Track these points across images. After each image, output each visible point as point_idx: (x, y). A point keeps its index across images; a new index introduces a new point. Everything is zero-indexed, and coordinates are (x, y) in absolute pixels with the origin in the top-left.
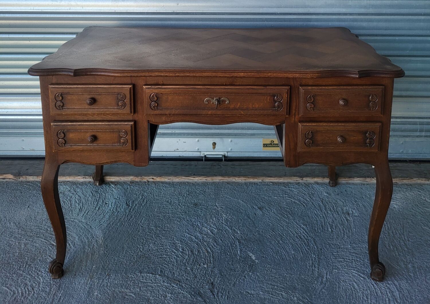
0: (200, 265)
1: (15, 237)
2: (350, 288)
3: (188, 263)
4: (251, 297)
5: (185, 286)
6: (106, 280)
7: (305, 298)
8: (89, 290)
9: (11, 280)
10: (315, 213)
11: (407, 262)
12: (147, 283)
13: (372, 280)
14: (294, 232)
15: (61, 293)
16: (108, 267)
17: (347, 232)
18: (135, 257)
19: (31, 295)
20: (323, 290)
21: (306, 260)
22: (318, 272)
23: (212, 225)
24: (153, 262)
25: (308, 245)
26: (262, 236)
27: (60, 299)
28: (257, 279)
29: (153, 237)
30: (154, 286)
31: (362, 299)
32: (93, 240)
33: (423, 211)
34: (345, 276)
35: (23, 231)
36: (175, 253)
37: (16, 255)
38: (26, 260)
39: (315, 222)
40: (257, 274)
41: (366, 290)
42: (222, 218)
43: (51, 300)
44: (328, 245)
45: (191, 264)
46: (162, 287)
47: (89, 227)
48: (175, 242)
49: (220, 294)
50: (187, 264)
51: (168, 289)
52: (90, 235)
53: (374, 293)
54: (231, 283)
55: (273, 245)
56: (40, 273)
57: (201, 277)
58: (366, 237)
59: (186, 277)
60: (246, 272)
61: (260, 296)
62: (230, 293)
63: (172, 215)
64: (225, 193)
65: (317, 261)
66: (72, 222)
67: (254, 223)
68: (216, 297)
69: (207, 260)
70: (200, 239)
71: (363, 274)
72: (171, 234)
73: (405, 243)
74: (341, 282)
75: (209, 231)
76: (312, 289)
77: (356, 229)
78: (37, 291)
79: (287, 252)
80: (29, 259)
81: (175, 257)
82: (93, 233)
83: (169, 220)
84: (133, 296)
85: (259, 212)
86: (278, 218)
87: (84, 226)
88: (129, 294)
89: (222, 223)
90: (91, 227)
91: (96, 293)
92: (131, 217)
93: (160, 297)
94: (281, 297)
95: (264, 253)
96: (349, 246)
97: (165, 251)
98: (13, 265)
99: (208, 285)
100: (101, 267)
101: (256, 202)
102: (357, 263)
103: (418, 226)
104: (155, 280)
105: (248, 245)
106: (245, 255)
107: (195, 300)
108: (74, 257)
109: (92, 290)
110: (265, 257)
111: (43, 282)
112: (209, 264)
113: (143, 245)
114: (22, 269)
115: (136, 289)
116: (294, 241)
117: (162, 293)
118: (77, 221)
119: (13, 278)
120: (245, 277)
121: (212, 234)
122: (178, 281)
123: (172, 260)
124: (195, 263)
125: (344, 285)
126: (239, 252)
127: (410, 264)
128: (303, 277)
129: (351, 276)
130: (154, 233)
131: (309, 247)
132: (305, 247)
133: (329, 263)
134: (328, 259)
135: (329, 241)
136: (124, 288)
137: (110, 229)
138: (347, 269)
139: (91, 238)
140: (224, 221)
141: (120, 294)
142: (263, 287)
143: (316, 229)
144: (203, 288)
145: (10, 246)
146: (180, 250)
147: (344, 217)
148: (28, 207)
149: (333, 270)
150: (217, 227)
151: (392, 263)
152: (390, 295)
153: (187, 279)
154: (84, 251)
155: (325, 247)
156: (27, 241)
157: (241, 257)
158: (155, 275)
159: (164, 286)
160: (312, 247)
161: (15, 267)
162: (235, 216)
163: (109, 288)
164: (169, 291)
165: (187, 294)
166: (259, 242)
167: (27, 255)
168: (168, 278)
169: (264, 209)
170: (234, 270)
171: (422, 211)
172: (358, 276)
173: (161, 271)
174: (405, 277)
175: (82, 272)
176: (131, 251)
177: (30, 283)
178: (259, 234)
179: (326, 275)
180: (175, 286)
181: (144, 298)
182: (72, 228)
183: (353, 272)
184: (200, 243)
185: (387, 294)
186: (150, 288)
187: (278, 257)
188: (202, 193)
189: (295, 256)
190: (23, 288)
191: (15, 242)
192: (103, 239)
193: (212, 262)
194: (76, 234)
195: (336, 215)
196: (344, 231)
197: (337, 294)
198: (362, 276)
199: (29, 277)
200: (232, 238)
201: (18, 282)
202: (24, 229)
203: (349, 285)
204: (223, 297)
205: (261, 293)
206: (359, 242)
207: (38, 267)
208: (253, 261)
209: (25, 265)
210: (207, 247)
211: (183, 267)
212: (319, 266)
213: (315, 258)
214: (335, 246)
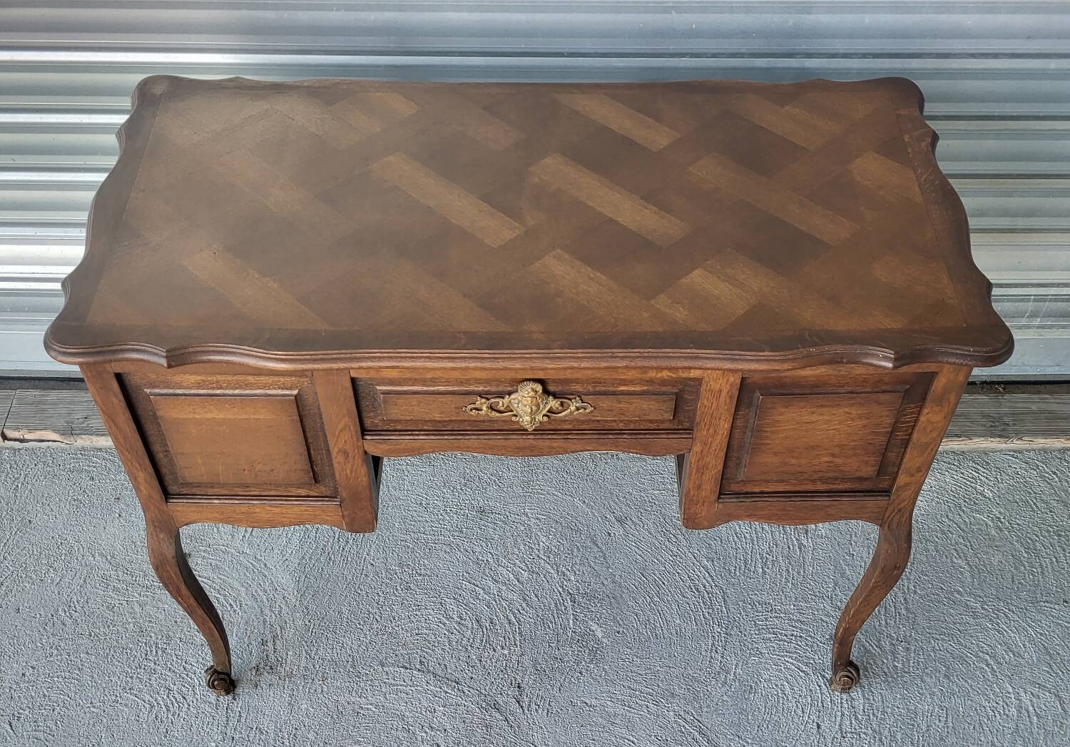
0: (494, 650)
1: (116, 589)
2: (776, 693)
3: (471, 646)
4: (590, 711)
5: (469, 691)
6: (319, 680)
7: (689, 713)
8: (290, 699)
9: (138, 680)
10: (735, 530)
11: (898, 640)
12: (397, 685)
13: (820, 678)
14: (687, 576)
15: (239, 705)
17: (796, 574)
18: (368, 633)
19: (184, 709)
20: (725, 698)
21: (702, 638)
22: (721, 662)
23: (517, 562)
24: (404, 644)
25: (711, 607)
26: (620, 587)
27: (240, 716)
28: (603, 677)
29: (397, 590)
30: (411, 692)
31: (793, 713)
32: (276, 596)
33: (967, 521)
34: (771, 670)
35: (127, 574)
36: (444, 624)
37: (130, 629)
38: (154, 639)
39: (732, 552)
40: (604, 669)
41: (805, 696)
42: (539, 545)
44: (750, 604)
45: (478, 648)
46: (426, 693)
47: (263, 566)
48: (443, 601)
49: (533, 706)
50: (470, 648)
51: (436, 696)
52: (267, 584)
53: (817, 702)
54: (554, 685)
55: (640, 606)
56: (189, 667)
57: (499, 674)
59: (470, 674)
61: (606, 709)
62: (553, 704)
63: (433, 538)
64: (546, 481)
65: (723, 639)
66: (223, 552)
67: (604, 555)
68: (526, 711)
69: (509, 639)
70: (493, 594)
71: (807, 665)
72: (433, 582)
73: (905, 599)
74: (761, 682)
75: (511, 576)
76: (704, 694)
77: (813, 568)
78: (193, 702)
80: (160, 637)
81: (445, 634)
82: (273, 579)
83: (427, 550)
84: (374, 709)
85: (618, 531)
86: (657, 544)
87: (252, 564)
88: (366, 706)
89: (538, 556)
90: (265, 565)
91: (304, 707)
92: (347, 542)
93: (424, 713)
94: (645, 710)
95: (620, 625)
96: (792, 607)
97: (426, 620)
98: (131, 649)
99: (512, 689)
100: (304, 653)
101: (612, 503)
102: (800, 643)
103: (944, 559)
104: (411, 680)
105: (590, 607)
106: (583, 628)
107: (488, 717)
108: (246, 633)
109: (296, 699)
110: (623, 631)
111: (200, 684)
112: (512, 648)
113: (380, 606)
114: (151, 658)
115: (378, 697)
116: (683, 596)
117: (426, 706)
118: (233, 551)
119: (139, 676)
120: (581, 673)
121: (517, 583)
122: (455, 682)
123: (439, 639)
124: (485, 646)
125: (766, 687)
126: (571, 622)
127: (903, 643)
128: (691, 672)
129: (783, 670)
130: (399, 581)
131: (711, 611)
132: (704, 610)
133: (744, 644)
134: (745, 635)
135: (753, 597)
136: (354, 694)
137: (306, 569)
138: (778, 655)
139: (273, 592)
140: (542, 552)
141: (350, 707)
142: (614, 694)
143: (733, 568)
144: (501, 694)
145: (111, 608)
146: (455, 617)
147: (794, 539)
148: (120, 516)
149: (750, 657)
150: (528, 567)
151: (868, 642)
153: (472, 678)
154: (265, 621)
155: (743, 609)
156: (142, 598)
157: (574, 632)
158: (410, 669)
159: (429, 692)
160: (718, 609)
162: (566, 539)
163: (326, 695)
164: (439, 701)
165: (473, 706)
166: (612, 600)
167: (153, 627)
168: (435, 675)
169: (629, 522)
170: (560, 659)
172: (796, 669)
173: (421, 662)
174: (886, 670)
175: (269, 664)
176: (358, 620)
177: (176, 687)
178: (614, 581)
179: (735, 669)
180: (450, 691)
181: (395, 714)
182: (227, 568)
183: (787, 662)
184: (494, 602)
185: (841, 703)
186: (404, 694)
187: (647, 633)
188: (495, 481)
189: (680, 630)
190: (165, 697)
191: (119, 600)
192: (296, 593)
193: (518, 643)
194: (240, 582)
195: (780, 534)
196: (789, 572)
197: (749, 705)
198: (804, 669)
199: (169, 674)
200: (558, 590)
201: (151, 685)
203: (775, 687)
204: (540, 712)
205: (609, 703)
206: (813, 597)
207: (180, 654)
208: (598, 642)
209: (154, 650)
210: (508, 611)
211: (462, 654)
212: (725, 649)
213: (720, 633)
214: (764, 606)
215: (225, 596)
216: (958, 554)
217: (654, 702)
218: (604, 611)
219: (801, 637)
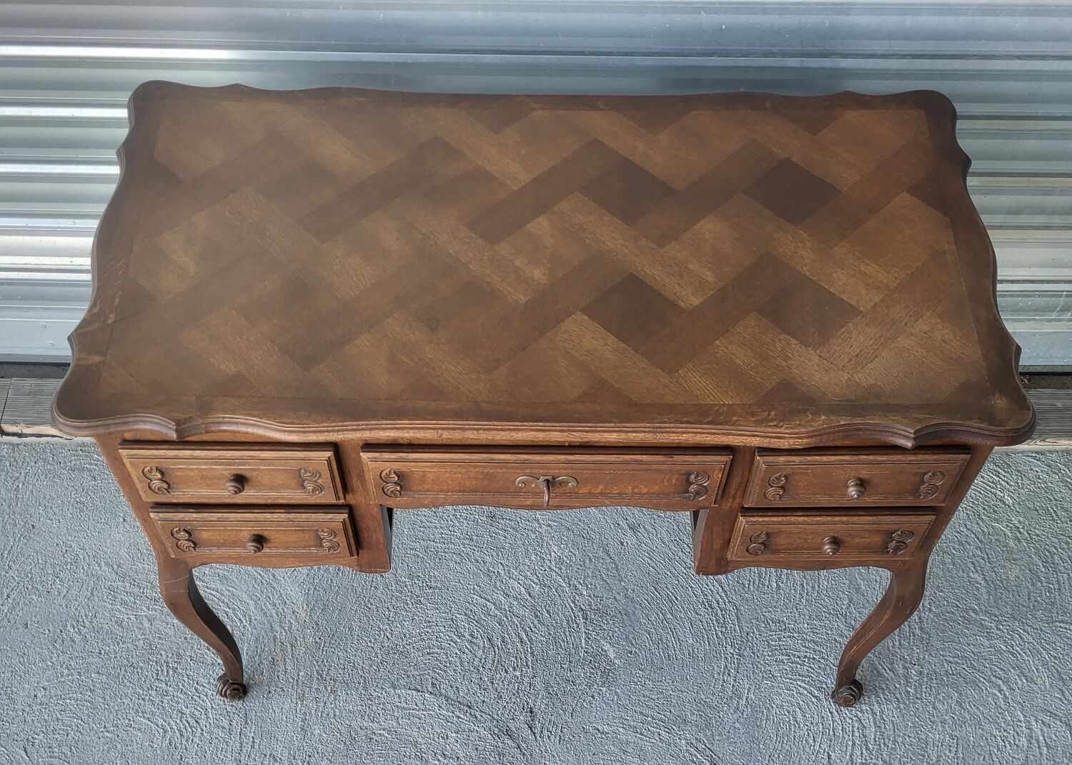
0: (506, 672)
1: (124, 603)
2: (787, 720)
3: (483, 667)
4: (602, 737)
5: (482, 716)
6: (332, 706)
7: (700, 742)
11: (911, 663)
12: (410, 709)
13: (832, 704)
16: (328, 674)
17: (810, 589)
18: (379, 652)
19: (198, 735)
20: (737, 725)
21: (715, 660)
22: (733, 686)
23: (529, 574)
24: (416, 665)
25: (724, 625)
26: (632, 602)
27: (253, 742)
28: (615, 702)
29: (407, 604)
30: (423, 716)
31: (804, 743)
32: (286, 611)
33: (986, 530)
34: (783, 695)
35: (134, 585)
36: (456, 643)
37: (140, 647)
40: (616, 692)
41: (817, 724)
42: (550, 555)
43: (238, 745)
44: (763, 622)
45: (490, 669)
46: (439, 718)
47: (271, 577)
48: (454, 617)
49: (545, 732)
50: (481, 669)
51: (448, 722)
52: (276, 596)
53: (829, 731)
54: (566, 710)
55: (653, 624)
56: (200, 689)
57: (510, 698)
58: (845, 603)
59: (482, 698)
60: (596, 686)
61: (618, 736)
62: (565, 730)
63: (443, 546)
65: (736, 661)
67: (617, 566)
69: (521, 659)
70: (505, 611)
71: (819, 689)
72: (445, 597)
74: (773, 707)
75: (523, 590)
76: (716, 722)
77: (828, 583)
78: (206, 727)
79: (679, 640)
80: (170, 655)
81: (456, 654)
82: (282, 591)
83: (438, 560)
84: (387, 735)
85: (630, 539)
86: (670, 554)
88: (379, 732)
89: (550, 568)
90: (274, 577)
91: (317, 732)
93: (437, 739)
94: (657, 739)
96: (806, 626)
97: (438, 638)
98: (141, 668)
99: (524, 714)
100: (315, 673)
102: (813, 666)
103: (961, 574)
104: (423, 704)
105: (602, 625)
106: (595, 647)
108: (257, 651)
109: (309, 724)
110: (635, 652)
111: (212, 707)
112: (524, 669)
113: (390, 622)
114: (162, 678)
116: (697, 613)
120: (593, 697)
121: (528, 597)
122: (468, 706)
123: (451, 659)
124: (497, 667)
125: (778, 713)
126: (583, 641)
127: (916, 667)
128: (703, 697)
129: (795, 695)
130: (409, 594)
131: (724, 630)
132: (717, 629)
133: (757, 666)
134: (758, 657)
135: (766, 616)
136: (366, 719)
138: (791, 679)
139: (282, 606)
140: (554, 563)
141: (363, 733)
142: (626, 719)
143: (746, 584)
144: (514, 719)
145: (119, 623)
146: (466, 635)
148: (124, 520)
149: (762, 681)
150: (539, 580)
151: (882, 666)
152: (857, 734)
153: (484, 702)
154: (275, 639)
155: (756, 630)
156: (150, 612)
157: (587, 652)
158: (422, 692)
159: (441, 717)
160: (730, 630)
161: (147, 673)
162: (578, 549)
163: (339, 719)
164: (452, 726)
165: (485, 732)
166: (625, 617)
167: (162, 644)
168: (447, 699)
169: (642, 530)
170: (572, 682)
171: (983, 531)
172: (808, 695)
173: (433, 684)
174: (898, 696)
175: (280, 685)
176: (369, 637)
177: (188, 710)
178: (626, 597)
179: (748, 694)
180: (462, 716)
181: (407, 740)
182: (235, 579)
183: (800, 686)
184: (505, 619)
185: (853, 731)
186: (416, 719)
187: (659, 654)
189: (693, 651)
190: (178, 721)
191: (127, 614)
192: (305, 606)
193: (530, 664)
194: (249, 595)
196: (803, 586)
199: (181, 696)
200: (570, 606)
201: (164, 708)
202: (135, 581)
203: (787, 714)
204: (552, 739)
205: (621, 730)
206: (827, 615)
207: (192, 674)
208: (611, 663)
209: (165, 670)
210: (520, 629)
211: (474, 676)
212: (738, 672)
213: (733, 654)
214: (778, 624)
215: (234, 609)
216: (975, 568)
217: (666, 730)
218: (617, 629)
219: (814, 659)
